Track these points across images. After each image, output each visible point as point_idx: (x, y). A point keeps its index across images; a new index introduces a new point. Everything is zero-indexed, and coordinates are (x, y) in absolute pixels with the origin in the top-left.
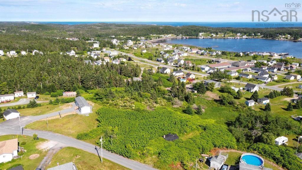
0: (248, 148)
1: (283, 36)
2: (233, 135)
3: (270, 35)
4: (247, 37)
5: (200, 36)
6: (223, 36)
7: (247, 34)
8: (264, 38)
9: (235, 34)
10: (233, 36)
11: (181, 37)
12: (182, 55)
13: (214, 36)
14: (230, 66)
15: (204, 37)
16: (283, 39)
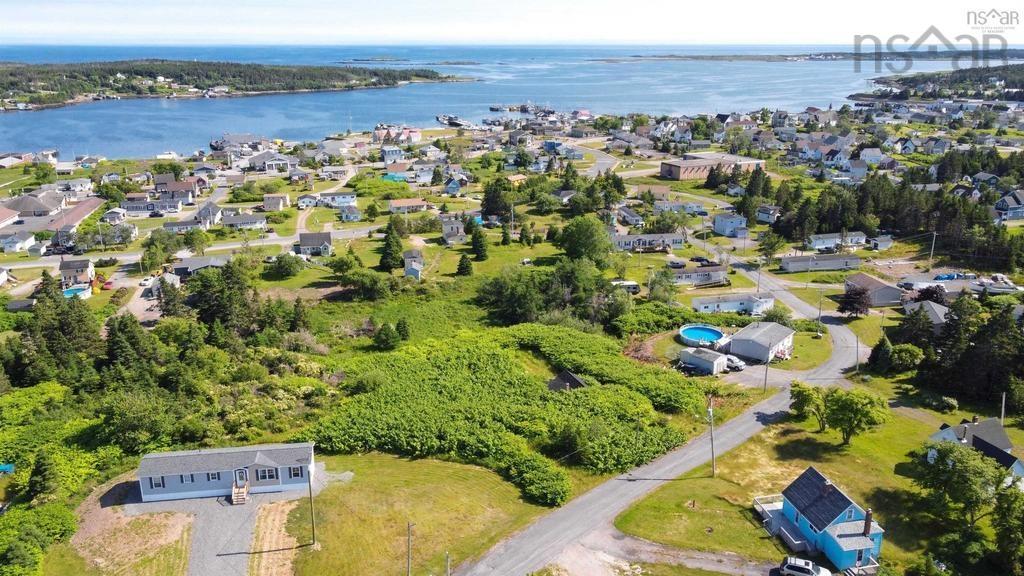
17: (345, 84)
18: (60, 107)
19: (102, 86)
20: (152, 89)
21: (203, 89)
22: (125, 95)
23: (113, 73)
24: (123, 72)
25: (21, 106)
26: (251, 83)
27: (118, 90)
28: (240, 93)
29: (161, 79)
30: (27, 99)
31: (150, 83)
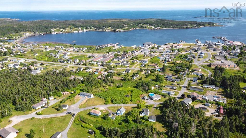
0: (146, 93)
1: (108, 29)
2: (141, 90)
3: (100, 28)
4: (86, 30)
5: (53, 32)
6: (70, 30)
7: (85, 27)
8: (97, 30)
9: (78, 28)
10: (76, 30)
11: (38, 34)
12: (67, 54)
13: (64, 31)
14: (102, 58)
15: (57, 33)
16: (108, 31)
17: (187, 27)
18: (128, 31)
19: (137, 26)
20: (146, 27)
21: (155, 27)
22: (140, 28)
23: (140, 23)
24: (142, 23)
25: (122, 31)
26: (165, 26)
27: (140, 27)
28: (162, 28)
29: (148, 25)
30: (123, 29)
31: (146, 26)
